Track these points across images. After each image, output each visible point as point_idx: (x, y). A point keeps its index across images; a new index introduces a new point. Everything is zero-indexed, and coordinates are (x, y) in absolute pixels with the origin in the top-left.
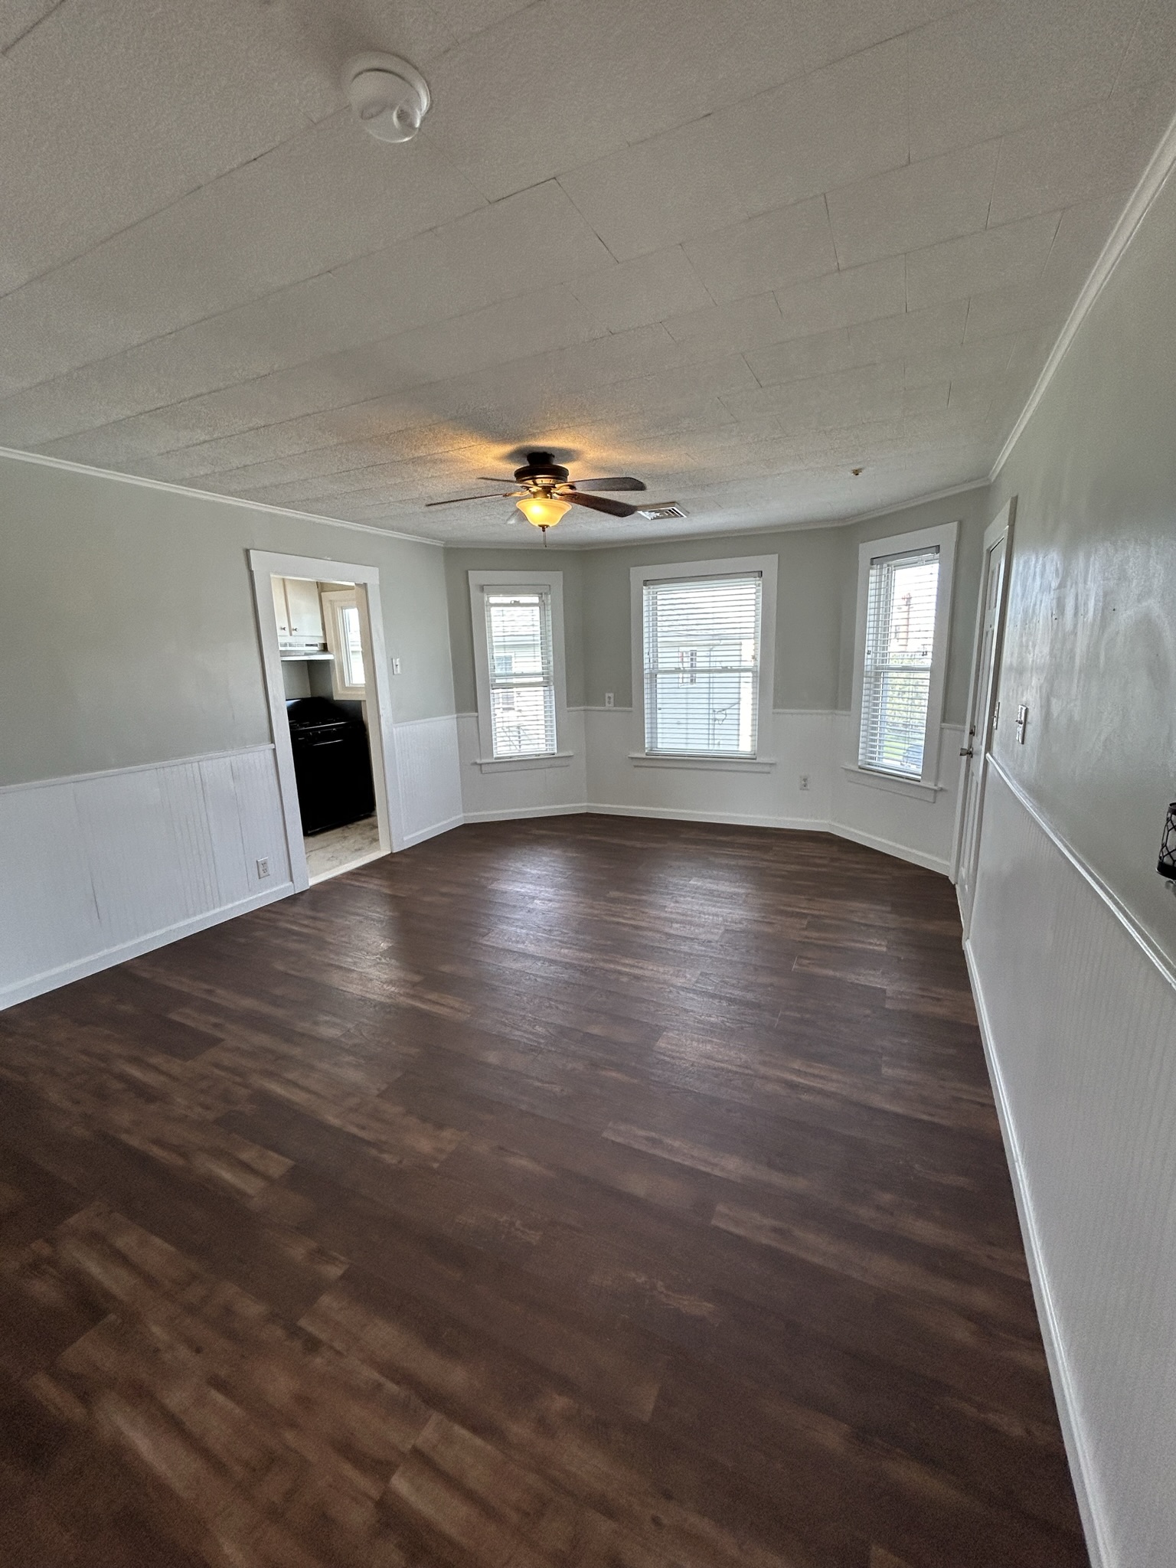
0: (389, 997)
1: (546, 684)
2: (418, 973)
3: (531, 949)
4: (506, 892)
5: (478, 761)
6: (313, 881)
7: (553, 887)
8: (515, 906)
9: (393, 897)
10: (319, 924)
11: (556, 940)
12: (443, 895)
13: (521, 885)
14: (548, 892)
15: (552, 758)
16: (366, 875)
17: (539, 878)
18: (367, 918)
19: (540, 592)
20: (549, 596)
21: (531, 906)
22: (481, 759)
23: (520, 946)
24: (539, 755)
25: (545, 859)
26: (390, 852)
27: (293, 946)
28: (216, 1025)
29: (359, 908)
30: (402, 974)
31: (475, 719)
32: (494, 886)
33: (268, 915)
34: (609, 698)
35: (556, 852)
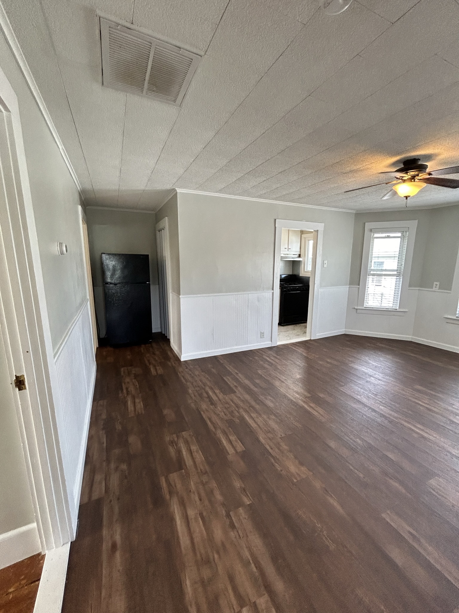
0: (295, 398)
1: (398, 275)
2: (309, 393)
3: (364, 400)
4: (357, 370)
5: (356, 308)
6: (279, 343)
7: (383, 374)
8: (360, 377)
9: (306, 358)
10: (277, 360)
11: (379, 401)
12: (328, 362)
13: (366, 368)
14: (380, 376)
15: (395, 311)
16: (298, 346)
17: (376, 367)
18: (295, 363)
19: (403, 231)
20: (408, 233)
21: (368, 379)
22: (357, 306)
23: (359, 397)
24: (388, 309)
25: (381, 359)
26: (309, 339)
27: (266, 366)
28: (236, 386)
29: (293, 358)
30: (302, 391)
31: (357, 289)
32: (352, 365)
33: (261, 352)
34: (436, 285)
35: (388, 357)
